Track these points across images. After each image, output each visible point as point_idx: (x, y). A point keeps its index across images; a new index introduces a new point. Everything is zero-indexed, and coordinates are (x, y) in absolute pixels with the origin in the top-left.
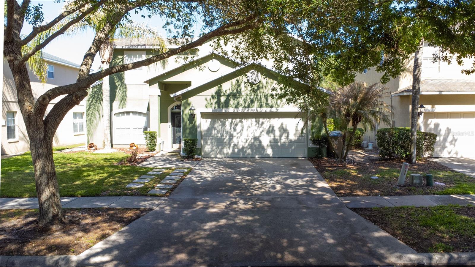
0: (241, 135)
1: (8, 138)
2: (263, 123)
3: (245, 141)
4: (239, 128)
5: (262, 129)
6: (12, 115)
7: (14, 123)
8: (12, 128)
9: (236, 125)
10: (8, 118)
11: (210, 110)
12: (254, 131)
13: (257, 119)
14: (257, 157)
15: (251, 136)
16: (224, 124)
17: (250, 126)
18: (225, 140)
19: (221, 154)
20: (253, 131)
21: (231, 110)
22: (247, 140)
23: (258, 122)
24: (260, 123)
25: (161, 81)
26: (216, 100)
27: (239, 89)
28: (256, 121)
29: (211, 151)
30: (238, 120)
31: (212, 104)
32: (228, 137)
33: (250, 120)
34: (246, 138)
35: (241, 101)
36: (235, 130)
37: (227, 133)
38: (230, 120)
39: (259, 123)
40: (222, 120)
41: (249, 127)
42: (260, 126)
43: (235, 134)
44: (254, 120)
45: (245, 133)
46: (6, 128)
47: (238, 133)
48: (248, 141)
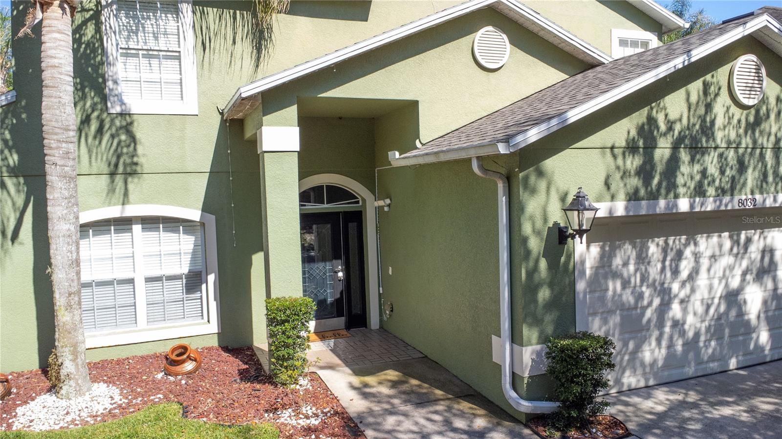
2: (749, 241)
3: (701, 310)
4: (686, 266)
5: (746, 262)
9: (679, 255)
12: (727, 272)
13: (735, 233)
14: (733, 363)
15: (719, 291)
16: (642, 259)
17: (717, 254)
18: (649, 313)
20: (724, 271)
22: (708, 307)
24: (742, 241)
25: (308, 95)
27: (708, 119)
28: (731, 240)
32: (656, 302)
33: (715, 236)
34: (707, 298)
35: (711, 162)
36: (676, 272)
37: (653, 286)
39: (738, 245)
40: (638, 240)
41: (713, 257)
42: (741, 252)
43: (675, 286)
44: (726, 235)
45: (702, 281)
47: (683, 284)
48: (712, 311)
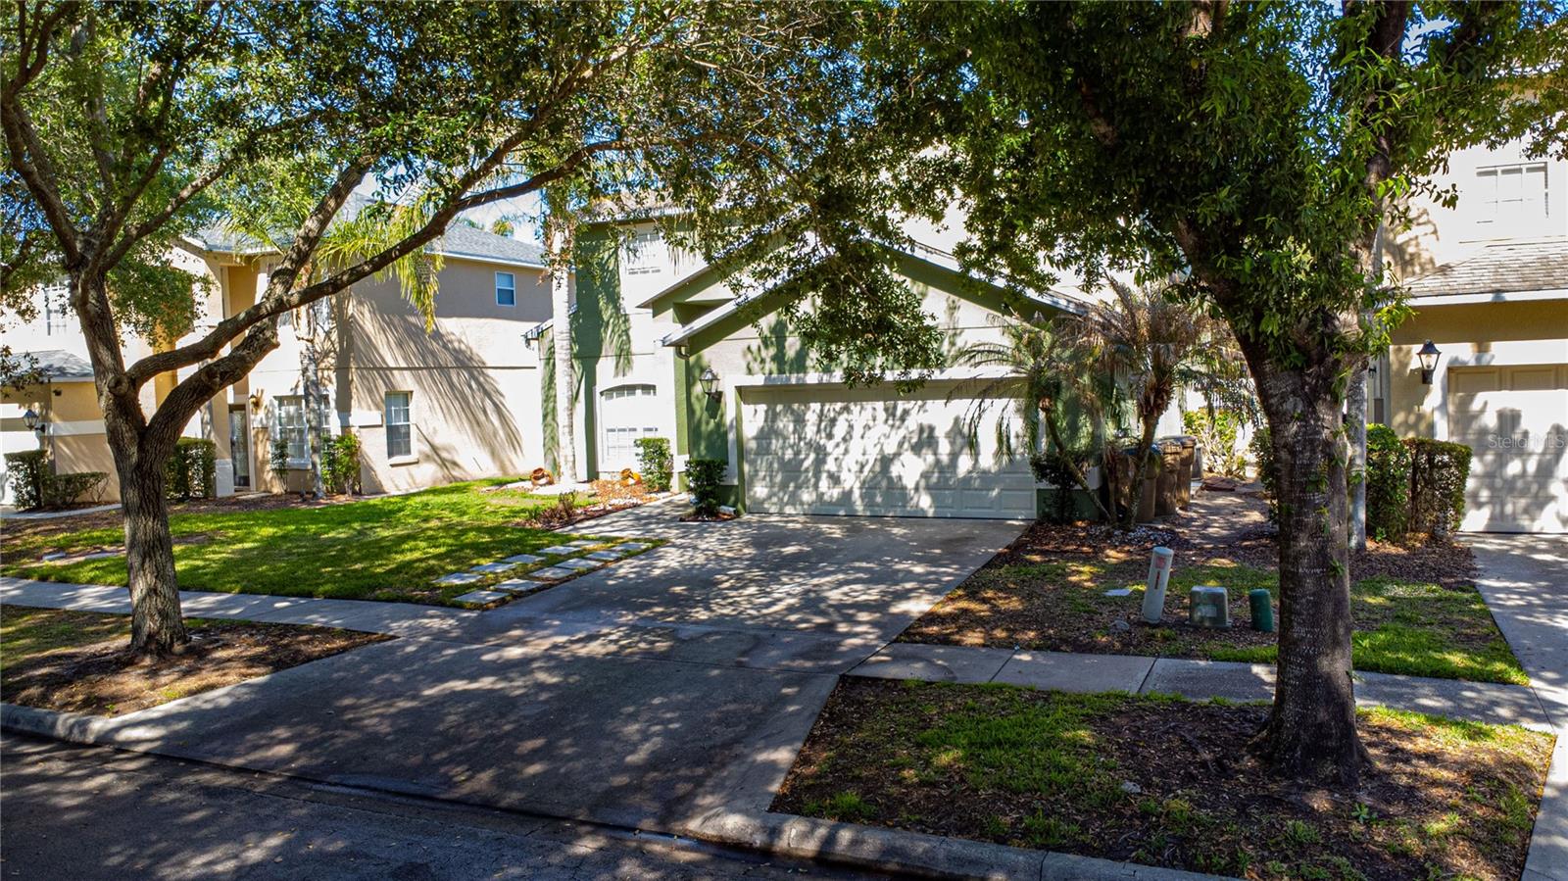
0: (846, 451)
1: (391, 454)
2: (906, 412)
3: (855, 468)
4: (840, 430)
5: (902, 432)
6: (401, 400)
7: (407, 419)
8: (403, 430)
9: (834, 420)
10: (388, 406)
11: (758, 380)
12: (883, 440)
13: (890, 403)
15: (873, 455)
16: (800, 421)
17: (871, 423)
18: (805, 466)
19: (794, 505)
20: (880, 438)
21: (812, 378)
22: (862, 467)
23: (890, 413)
24: (899, 412)
25: (679, 301)
26: (772, 351)
28: (886, 410)
29: (769, 497)
30: (838, 406)
31: (763, 361)
32: (812, 456)
33: (868, 406)
34: (861, 459)
36: (830, 436)
37: (809, 444)
38: (816, 406)
39: (894, 416)
40: (795, 406)
41: (867, 427)
42: (898, 423)
43: (830, 446)
44: (880, 405)
45: (856, 445)
46: (384, 430)
47: (837, 445)
48: (867, 469)
